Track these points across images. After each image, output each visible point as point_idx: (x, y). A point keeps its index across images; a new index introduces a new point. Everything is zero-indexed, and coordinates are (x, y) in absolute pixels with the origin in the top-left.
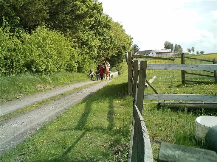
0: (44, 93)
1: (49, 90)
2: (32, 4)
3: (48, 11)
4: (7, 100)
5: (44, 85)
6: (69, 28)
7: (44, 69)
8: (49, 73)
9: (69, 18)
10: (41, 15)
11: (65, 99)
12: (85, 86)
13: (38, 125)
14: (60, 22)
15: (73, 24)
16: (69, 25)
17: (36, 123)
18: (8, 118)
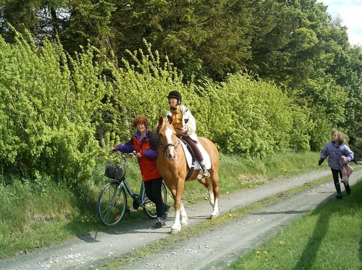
0: (253, 190)
1: (261, 185)
2: (222, 37)
3: (251, 47)
4: (190, 202)
5: (252, 176)
6: (290, 72)
7: (250, 146)
8: (258, 154)
9: (287, 56)
10: (238, 55)
11: (287, 204)
12: (325, 177)
13: (231, 256)
14: (272, 65)
15: (295, 66)
16: (289, 68)
17: (229, 250)
18: (184, 237)
